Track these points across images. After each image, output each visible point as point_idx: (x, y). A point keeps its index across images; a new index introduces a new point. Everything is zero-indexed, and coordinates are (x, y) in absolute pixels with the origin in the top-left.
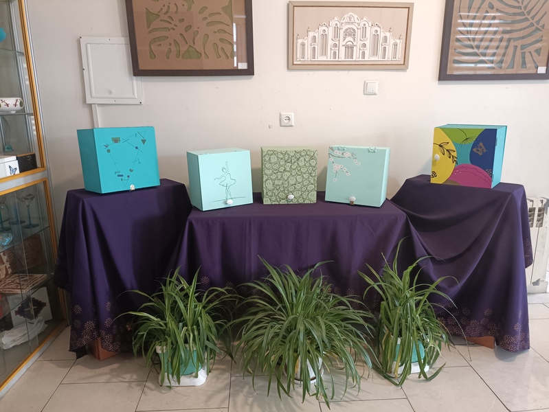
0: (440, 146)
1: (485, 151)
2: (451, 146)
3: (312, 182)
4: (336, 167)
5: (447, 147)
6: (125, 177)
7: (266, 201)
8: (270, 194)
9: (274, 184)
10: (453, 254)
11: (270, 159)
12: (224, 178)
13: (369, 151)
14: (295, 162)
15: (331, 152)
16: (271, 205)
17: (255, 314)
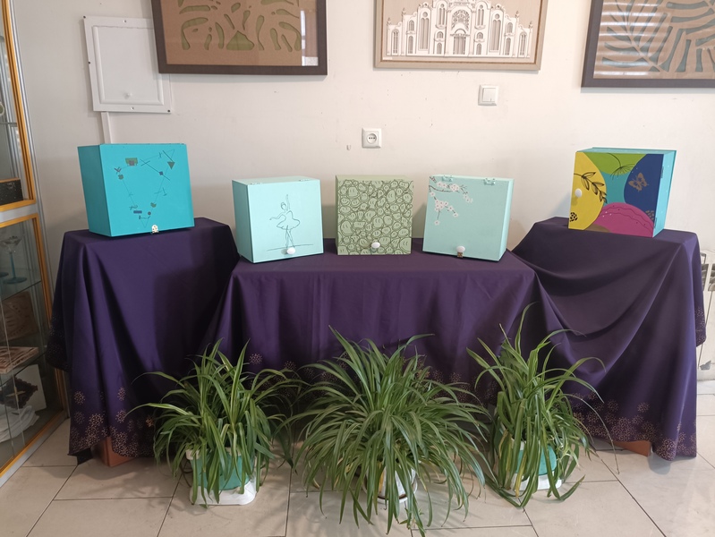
0: (584, 177)
1: (645, 185)
2: (599, 178)
3: (406, 224)
4: (440, 204)
5: (593, 179)
6: (144, 214)
7: (342, 251)
8: (347, 241)
9: (352, 226)
10: (597, 328)
11: (347, 192)
12: (282, 218)
13: (485, 183)
14: (382, 197)
15: (432, 183)
16: (349, 256)
17: (324, 406)
